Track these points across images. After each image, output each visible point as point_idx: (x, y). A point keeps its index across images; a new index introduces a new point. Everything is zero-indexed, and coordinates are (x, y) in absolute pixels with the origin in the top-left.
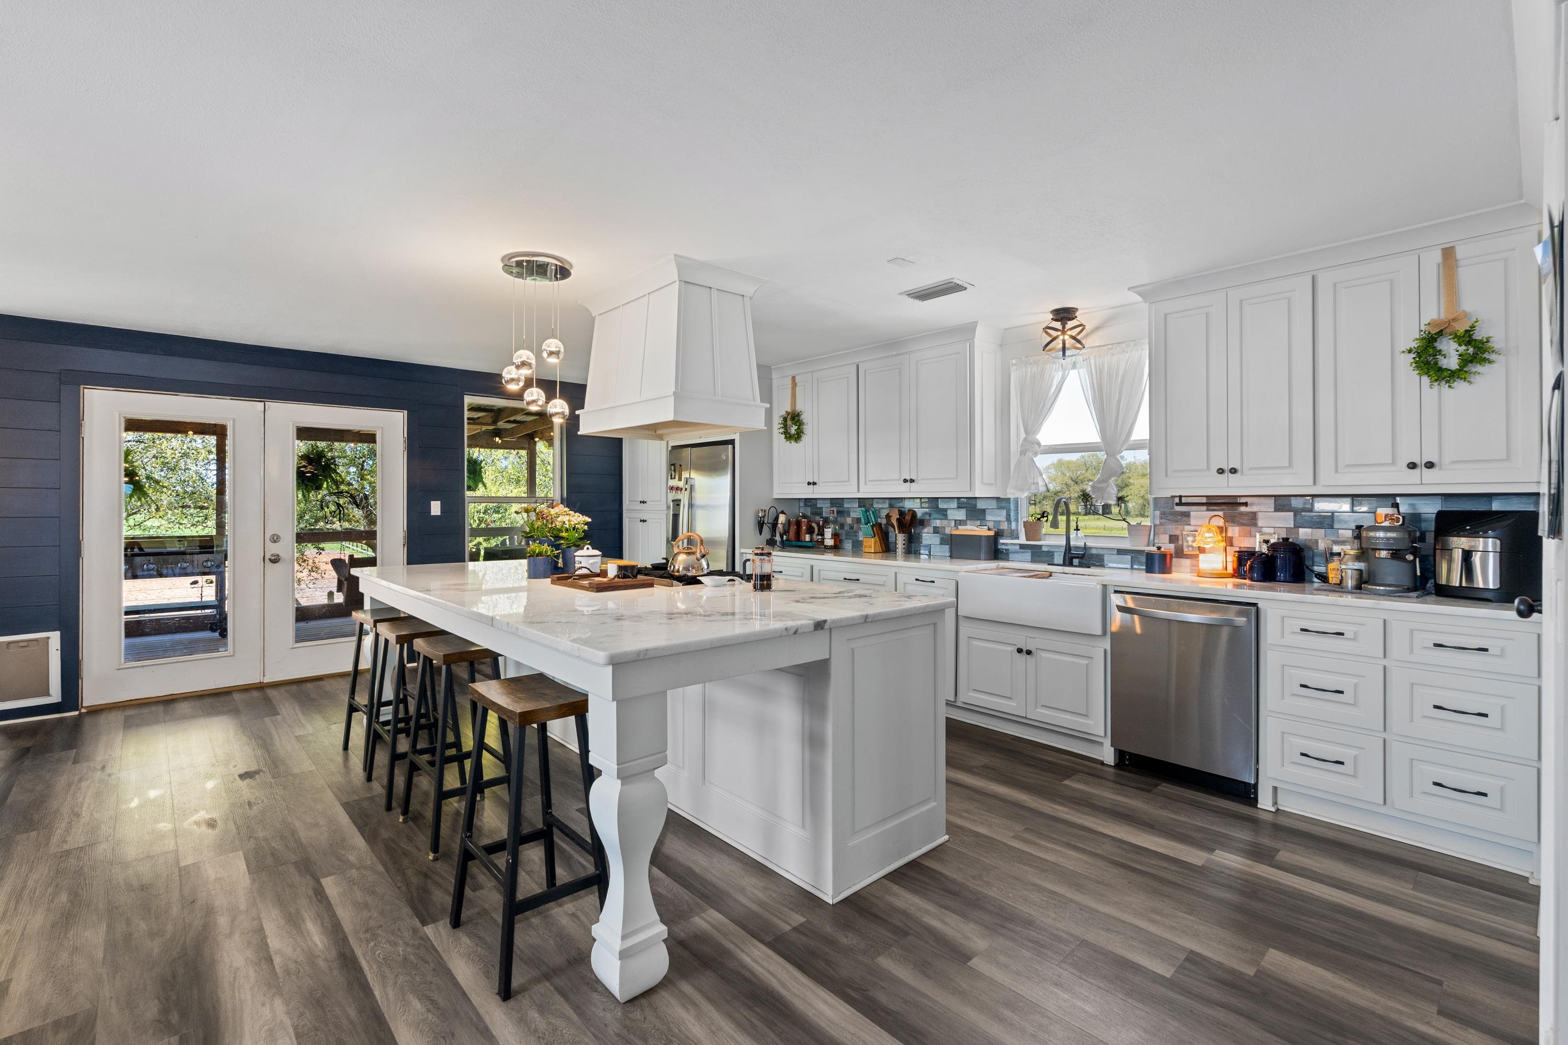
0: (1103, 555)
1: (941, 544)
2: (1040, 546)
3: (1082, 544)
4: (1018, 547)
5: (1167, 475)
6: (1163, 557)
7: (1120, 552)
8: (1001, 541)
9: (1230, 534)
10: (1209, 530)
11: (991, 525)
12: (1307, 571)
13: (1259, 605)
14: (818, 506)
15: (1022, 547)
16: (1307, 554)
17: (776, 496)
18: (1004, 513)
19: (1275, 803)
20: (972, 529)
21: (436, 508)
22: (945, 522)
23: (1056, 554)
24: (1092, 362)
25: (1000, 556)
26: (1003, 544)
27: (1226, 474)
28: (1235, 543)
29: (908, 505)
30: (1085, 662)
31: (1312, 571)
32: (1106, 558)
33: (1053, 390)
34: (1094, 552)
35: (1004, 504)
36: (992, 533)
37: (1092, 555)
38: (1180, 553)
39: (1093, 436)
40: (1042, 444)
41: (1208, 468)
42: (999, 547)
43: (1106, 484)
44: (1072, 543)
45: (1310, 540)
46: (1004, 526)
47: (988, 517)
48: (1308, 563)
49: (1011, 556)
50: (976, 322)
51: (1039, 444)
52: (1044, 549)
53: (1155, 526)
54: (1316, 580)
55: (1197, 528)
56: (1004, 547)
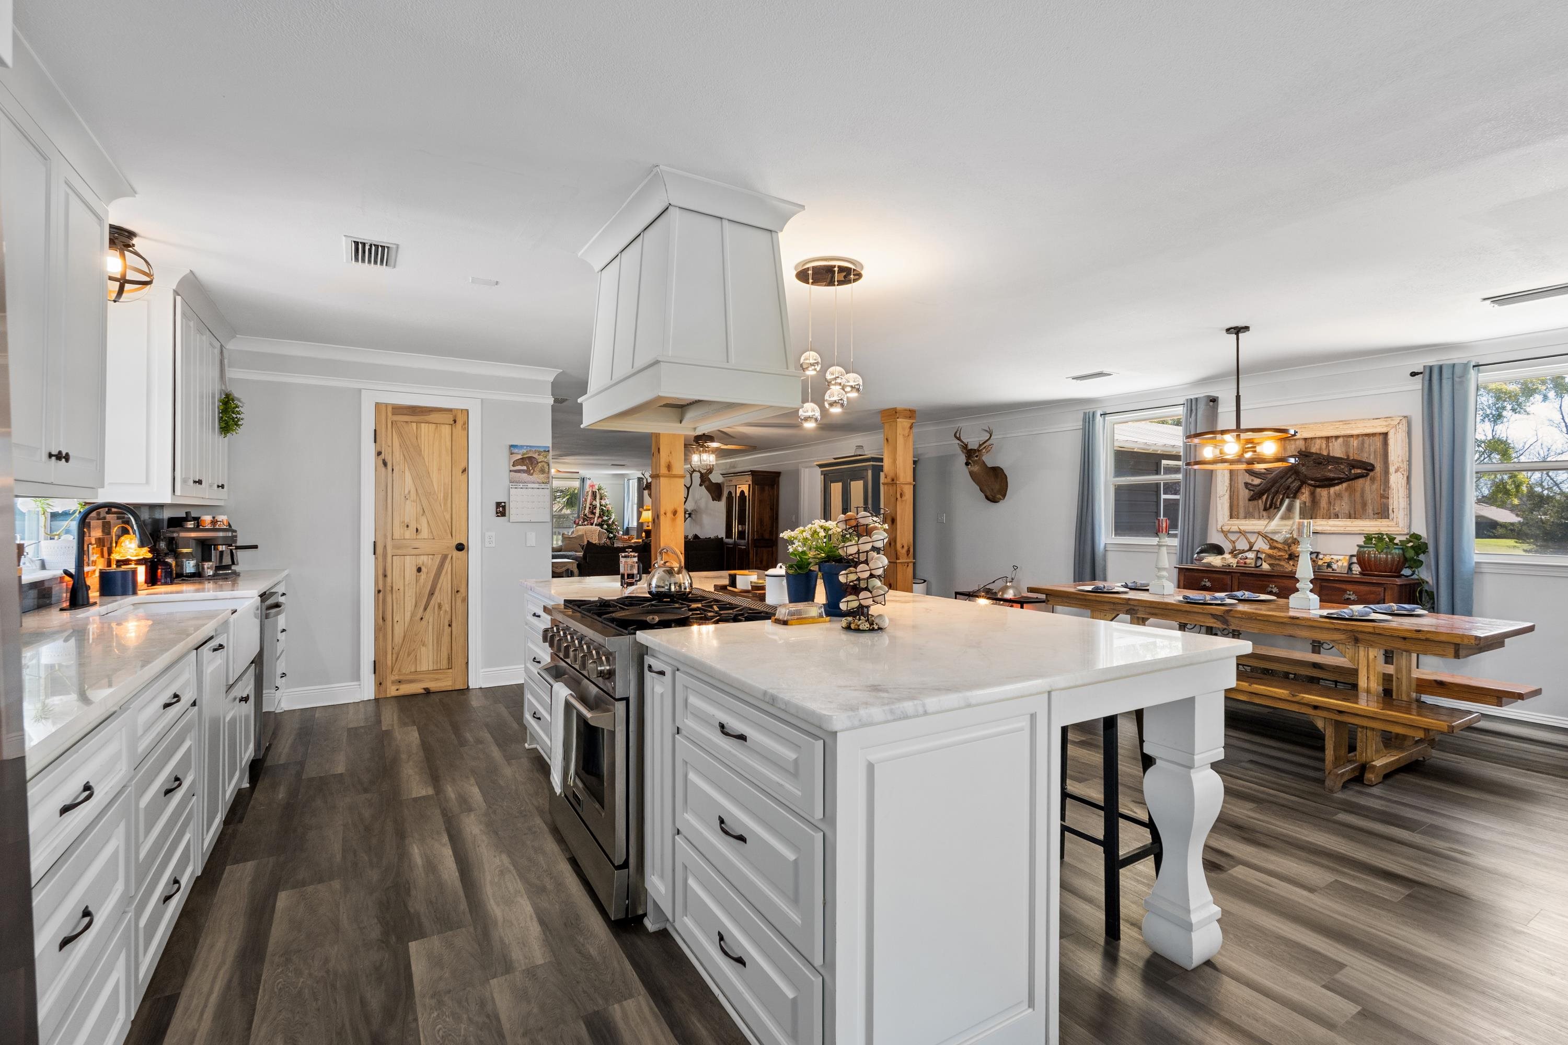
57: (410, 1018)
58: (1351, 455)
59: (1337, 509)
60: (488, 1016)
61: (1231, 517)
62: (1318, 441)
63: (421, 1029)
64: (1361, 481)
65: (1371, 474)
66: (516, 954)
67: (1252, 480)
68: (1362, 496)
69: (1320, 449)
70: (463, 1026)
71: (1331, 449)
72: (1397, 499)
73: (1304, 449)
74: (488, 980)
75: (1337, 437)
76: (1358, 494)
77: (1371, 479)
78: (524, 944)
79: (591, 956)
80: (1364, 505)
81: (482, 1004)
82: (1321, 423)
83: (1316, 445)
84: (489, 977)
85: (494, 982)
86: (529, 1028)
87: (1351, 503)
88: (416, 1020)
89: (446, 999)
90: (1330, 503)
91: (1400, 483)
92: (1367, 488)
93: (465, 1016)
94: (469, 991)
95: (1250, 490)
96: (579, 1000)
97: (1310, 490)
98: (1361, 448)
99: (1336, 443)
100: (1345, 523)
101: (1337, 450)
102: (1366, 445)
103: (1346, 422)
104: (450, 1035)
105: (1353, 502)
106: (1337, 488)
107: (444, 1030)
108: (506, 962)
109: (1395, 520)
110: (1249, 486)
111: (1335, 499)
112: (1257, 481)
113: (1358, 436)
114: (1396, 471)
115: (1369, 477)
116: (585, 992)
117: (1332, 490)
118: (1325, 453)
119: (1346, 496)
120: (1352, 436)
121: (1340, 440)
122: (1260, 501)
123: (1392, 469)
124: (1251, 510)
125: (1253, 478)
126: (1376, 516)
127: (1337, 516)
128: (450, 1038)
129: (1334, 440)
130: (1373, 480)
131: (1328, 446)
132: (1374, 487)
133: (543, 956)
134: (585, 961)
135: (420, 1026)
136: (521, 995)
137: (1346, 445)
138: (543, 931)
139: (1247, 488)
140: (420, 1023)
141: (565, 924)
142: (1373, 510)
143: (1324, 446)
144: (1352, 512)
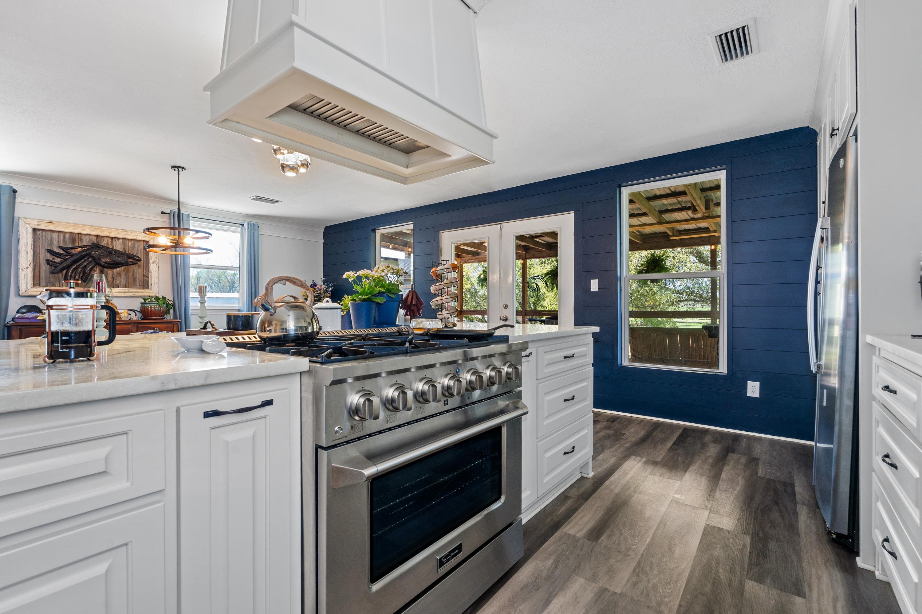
21: (594, 285)
57: (683, 609)
58: (127, 250)
59: (118, 282)
60: (638, 575)
61: (34, 285)
62: (106, 239)
63: (680, 597)
64: (133, 266)
65: (139, 263)
66: (588, 596)
67: (54, 259)
68: (133, 275)
69: (107, 244)
70: (655, 581)
71: (114, 245)
72: (153, 277)
73: (95, 242)
74: (620, 595)
75: (118, 239)
76: (131, 274)
77: (138, 266)
78: (576, 599)
79: (554, 561)
80: (134, 280)
81: (635, 584)
82: (109, 228)
83: (104, 241)
84: (618, 596)
85: (618, 591)
86: (624, 556)
87: (127, 279)
88: (680, 605)
89: (654, 604)
90: (113, 278)
91: (155, 269)
92: (136, 271)
93: (650, 585)
94: (637, 597)
95: (50, 265)
96: (589, 549)
97: (100, 270)
98: (133, 247)
99: (117, 242)
100: (125, 290)
101: (118, 246)
102: (136, 246)
103: (126, 231)
104: (665, 582)
105: (128, 278)
106: (118, 269)
107: (667, 587)
108: (599, 597)
109: (152, 289)
110: (51, 263)
111: (116, 277)
112: (57, 260)
113: (131, 240)
114: (153, 263)
115: (137, 265)
116: (581, 550)
117: (115, 270)
118: (110, 247)
119: (123, 274)
120: (128, 239)
121: (121, 241)
122: (60, 274)
123: (151, 262)
124: (52, 280)
125: (54, 257)
126: (141, 287)
127: (118, 286)
128: (666, 581)
129: (116, 240)
130: (139, 266)
131: (112, 242)
132: (140, 270)
133: (575, 582)
134: (561, 561)
135: (679, 599)
136: (611, 572)
137: (124, 244)
138: (554, 598)
139: (48, 264)
140: (678, 601)
141: (538, 589)
142: (139, 284)
143: (110, 243)
144: (127, 284)
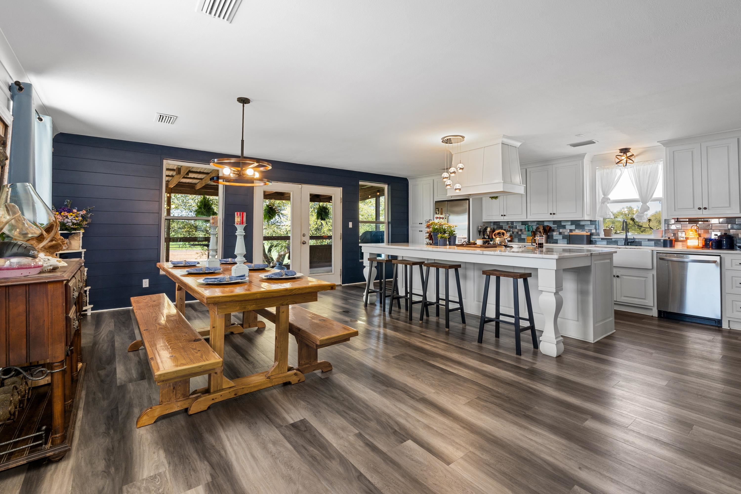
0: (641, 241)
1: (563, 239)
2: (611, 239)
3: (632, 237)
4: (601, 239)
5: (675, 210)
6: (671, 241)
7: (649, 240)
8: (593, 237)
9: (699, 233)
10: (692, 231)
11: (587, 231)
12: (735, 246)
13: (721, 256)
14: (501, 225)
15: (602, 239)
16: (735, 239)
17: (484, 221)
18: (594, 226)
19: (729, 327)
20: (578, 232)
22: (564, 230)
23: (619, 242)
24: (635, 168)
25: (592, 243)
26: (593, 238)
27: (702, 210)
28: (702, 235)
29: (546, 224)
30: (644, 279)
31: (736, 245)
32: (643, 243)
33: (616, 179)
34: (637, 240)
35: (593, 223)
36: (589, 234)
37: (636, 241)
38: (677, 240)
39: (636, 196)
40: (611, 199)
41: (694, 207)
42: (591, 239)
43: (643, 214)
44: (628, 237)
45: (735, 234)
46: (594, 231)
47: (586, 228)
48: (735, 242)
49: (597, 243)
50: (586, 153)
51: (609, 199)
52: (613, 240)
53: (665, 230)
54: (738, 248)
55: (685, 230)
56: (593, 239)
